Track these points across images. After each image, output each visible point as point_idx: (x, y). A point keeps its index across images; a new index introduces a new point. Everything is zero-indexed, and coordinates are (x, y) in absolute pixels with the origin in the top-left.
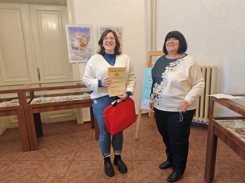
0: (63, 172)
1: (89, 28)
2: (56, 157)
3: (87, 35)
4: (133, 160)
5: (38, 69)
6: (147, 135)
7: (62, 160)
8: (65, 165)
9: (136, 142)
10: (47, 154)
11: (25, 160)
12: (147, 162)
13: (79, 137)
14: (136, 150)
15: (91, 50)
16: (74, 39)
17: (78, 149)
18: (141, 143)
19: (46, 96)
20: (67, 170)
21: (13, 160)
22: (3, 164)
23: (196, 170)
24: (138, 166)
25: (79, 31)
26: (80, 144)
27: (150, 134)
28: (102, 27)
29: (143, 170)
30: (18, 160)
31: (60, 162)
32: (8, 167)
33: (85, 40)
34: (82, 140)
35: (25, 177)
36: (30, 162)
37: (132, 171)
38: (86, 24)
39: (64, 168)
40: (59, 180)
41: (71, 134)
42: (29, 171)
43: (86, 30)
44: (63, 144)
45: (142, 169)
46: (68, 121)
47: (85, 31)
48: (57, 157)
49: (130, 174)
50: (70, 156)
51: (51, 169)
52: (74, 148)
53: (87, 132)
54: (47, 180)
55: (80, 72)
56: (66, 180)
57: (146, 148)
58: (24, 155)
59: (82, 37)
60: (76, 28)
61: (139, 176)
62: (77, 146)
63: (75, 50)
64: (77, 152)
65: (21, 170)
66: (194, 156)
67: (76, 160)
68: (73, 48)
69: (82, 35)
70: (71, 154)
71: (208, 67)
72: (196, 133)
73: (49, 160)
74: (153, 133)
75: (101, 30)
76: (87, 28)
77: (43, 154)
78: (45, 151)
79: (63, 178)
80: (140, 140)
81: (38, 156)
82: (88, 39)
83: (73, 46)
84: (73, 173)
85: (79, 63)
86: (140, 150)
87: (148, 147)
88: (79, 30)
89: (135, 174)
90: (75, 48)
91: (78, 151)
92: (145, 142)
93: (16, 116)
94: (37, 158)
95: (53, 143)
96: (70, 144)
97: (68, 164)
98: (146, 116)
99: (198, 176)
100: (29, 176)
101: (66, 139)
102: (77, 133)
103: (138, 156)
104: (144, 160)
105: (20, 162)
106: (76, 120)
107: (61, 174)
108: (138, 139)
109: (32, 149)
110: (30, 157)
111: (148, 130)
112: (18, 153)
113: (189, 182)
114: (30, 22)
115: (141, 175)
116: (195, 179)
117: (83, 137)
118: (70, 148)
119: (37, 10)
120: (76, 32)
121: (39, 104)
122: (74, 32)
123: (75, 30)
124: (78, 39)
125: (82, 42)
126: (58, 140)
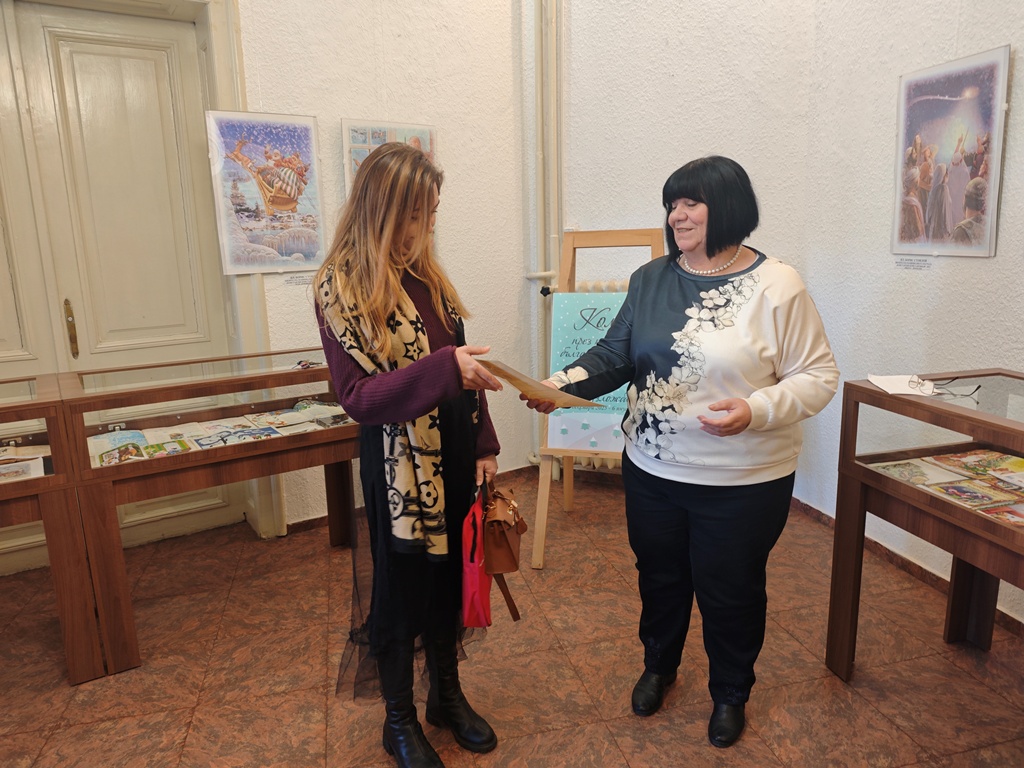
0: (314, 736)
1: (306, 130)
2: (243, 684)
3: (298, 157)
4: (566, 643)
5: (67, 302)
6: (567, 550)
7: (279, 689)
8: (306, 708)
9: (543, 580)
10: (194, 677)
11: (102, 721)
12: (619, 643)
13: (298, 588)
14: (557, 607)
15: (314, 221)
16: (245, 173)
17: (326, 638)
18: (562, 580)
19: (132, 425)
20: (323, 726)
21: (41, 730)
23: (788, 643)
24: (593, 664)
25: (265, 139)
26: (320, 618)
27: (578, 543)
28: (359, 125)
29: (618, 673)
30: (69, 726)
31: (277, 700)
32: (35, 762)
33: (289, 177)
34: (318, 599)
36: (136, 722)
37: (580, 682)
38: (292, 111)
39: (307, 719)
41: (255, 583)
42: (155, 759)
43: (292, 138)
44: (245, 626)
45: (615, 671)
46: (207, 531)
47: (290, 141)
48: (250, 682)
49: (581, 693)
50: (303, 668)
51: (249, 732)
52: (303, 634)
53: (322, 564)
55: (269, 314)
57: (589, 595)
58: (80, 697)
59: (278, 165)
60: (254, 127)
61: (615, 698)
62: (314, 628)
63: (247, 219)
64: (325, 648)
65: (112, 761)
68: (241, 210)
69: (278, 158)
70: (305, 663)
73: (219, 701)
74: (585, 538)
75: (354, 138)
76: (295, 128)
77: (177, 679)
78: (176, 666)
79: (325, 757)
80: (553, 570)
81: (156, 692)
82: (303, 175)
83: (239, 205)
84: (361, 731)
85: (263, 274)
86: (569, 604)
87: (597, 591)
88: (266, 134)
89: (600, 692)
90: (247, 210)
91: (328, 643)
92: (577, 575)
94: (159, 700)
95: (197, 629)
96: (276, 624)
97: (315, 701)
98: (529, 479)
99: (804, 661)
101: (245, 605)
102: (280, 577)
103: (575, 628)
104: (605, 640)
105: (86, 732)
106: (245, 521)
107: (308, 743)
108: (545, 565)
109: (111, 667)
110: (119, 704)
111: (565, 528)
112: (48, 695)
113: (785, 685)
114: (23, 85)
115: (621, 691)
116: (797, 673)
117: (318, 589)
118: (285, 639)
119: (57, 38)
120: (251, 145)
121: (143, 462)
122: (244, 144)
123: (250, 136)
124: (262, 172)
125: (278, 185)
126: (210, 612)
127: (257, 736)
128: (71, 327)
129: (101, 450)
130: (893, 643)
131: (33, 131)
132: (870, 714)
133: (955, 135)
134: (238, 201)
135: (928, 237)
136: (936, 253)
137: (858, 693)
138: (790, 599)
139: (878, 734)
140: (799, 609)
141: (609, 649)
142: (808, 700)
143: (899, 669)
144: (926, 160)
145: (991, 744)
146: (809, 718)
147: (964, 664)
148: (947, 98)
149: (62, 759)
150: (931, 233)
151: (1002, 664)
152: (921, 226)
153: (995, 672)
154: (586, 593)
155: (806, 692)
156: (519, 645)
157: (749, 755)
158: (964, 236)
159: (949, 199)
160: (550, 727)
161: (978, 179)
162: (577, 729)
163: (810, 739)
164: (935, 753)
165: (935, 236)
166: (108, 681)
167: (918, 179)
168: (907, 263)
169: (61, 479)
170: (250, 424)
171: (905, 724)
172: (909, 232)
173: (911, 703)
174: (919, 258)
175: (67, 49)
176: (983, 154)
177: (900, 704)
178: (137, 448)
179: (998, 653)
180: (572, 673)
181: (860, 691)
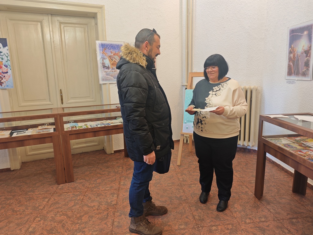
0: (114, 200)
2: (98, 187)
3: (119, 52)
4: (182, 184)
5: (61, 90)
6: (188, 162)
7: (107, 189)
8: (113, 194)
9: (180, 169)
10: (87, 185)
11: (64, 193)
12: (197, 185)
13: (115, 166)
14: (182, 175)
16: (105, 57)
17: (120, 178)
18: (185, 169)
19: (75, 121)
20: (117, 198)
21: (50, 193)
22: (40, 197)
23: (245, 189)
24: (189, 190)
26: (119, 174)
27: (191, 160)
29: (195, 192)
30: (57, 193)
31: (106, 191)
32: (49, 200)
33: (117, 58)
34: (119, 169)
35: (74, 207)
36: (72, 194)
37: (184, 194)
38: (118, 40)
39: (113, 196)
40: (113, 207)
41: (104, 164)
42: (76, 202)
44: (101, 174)
46: (94, 151)
47: (117, 48)
48: (100, 187)
49: (184, 196)
50: (114, 185)
51: (98, 198)
52: (115, 177)
53: (122, 161)
54: (101, 208)
55: (111, 94)
56: (121, 207)
58: (60, 187)
59: (114, 55)
60: (108, 45)
61: (193, 198)
62: (117, 176)
63: (106, 69)
64: (120, 181)
65: (66, 201)
66: (240, 177)
67: (122, 188)
68: (104, 67)
69: (114, 53)
70: (114, 183)
71: (248, 88)
72: (238, 157)
73: (92, 191)
76: (119, 45)
77: (83, 185)
78: (83, 182)
79: (116, 205)
80: (183, 166)
83: (104, 65)
85: (110, 84)
86: (186, 175)
87: (194, 172)
88: (111, 47)
89: (189, 196)
90: (106, 67)
92: (189, 168)
93: (52, 143)
94: (78, 189)
95: (89, 174)
96: (108, 174)
97: (115, 192)
99: (248, 194)
100: (78, 206)
101: (101, 169)
102: (111, 163)
103: (186, 181)
104: (193, 184)
105: (60, 195)
106: (103, 149)
107: (112, 202)
108: (181, 165)
109: (67, 181)
110: (68, 189)
111: (188, 156)
112: (52, 186)
113: (241, 199)
114: (52, 35)
115: (195, 196)
116: (246, 196)
117: (120, 167)
118: (110, 178)
119: (61, 23)
120: (107, 50)
121: (77, 130)
122: (106, 49)
123: (107, 47)
124: (110, 57)
125: (114, 60)
126: (93, 170)
127: (100, 199)
128: (62, 96)
129: (67, 127)
130: (276, 191)
131: (54, 47)
132: (263, 208)
133: (302, 45)
134: (104, 64)
135: (295, 74)
136: (297, 79)
137: (262, 203)
138: (249, 178)
139: (264, 213)
140: (251, 181)
141: (194, 186)
142: (247, 203)
143: (276, 198)
144: (294, 52)
145: (297, 218)
146: (245, 207)
147: (297, 198)
148: (300, 34)
149: (55, 200)
150: (295, 73)
151: (308, 199)
152: (293, 71)
153: (305, 201)
154: (191, 172)
155: (247, 201)
156: (170, 184)
157: (226, 214)
158: (304, 74)
159: (300, 63)
160: (174, 203)
161: (308, 58)
162: (181, 204)
163: (244, 212)
164: (279, 219)
165: (296, 74)
166: (66, 184)
167: (292, 57)
168: (289, 82)
169: (57, 133)
170: (104, 122)
171: (273, 211)
172: (290, 73)
173: (276, 206)
174: (292, 81)
175: (63, 26)
176: (309, 50)
177: (273, 206)
178: (76, 127)
179: (308, 196)
180: (182, 191)
181: (262, 202)
